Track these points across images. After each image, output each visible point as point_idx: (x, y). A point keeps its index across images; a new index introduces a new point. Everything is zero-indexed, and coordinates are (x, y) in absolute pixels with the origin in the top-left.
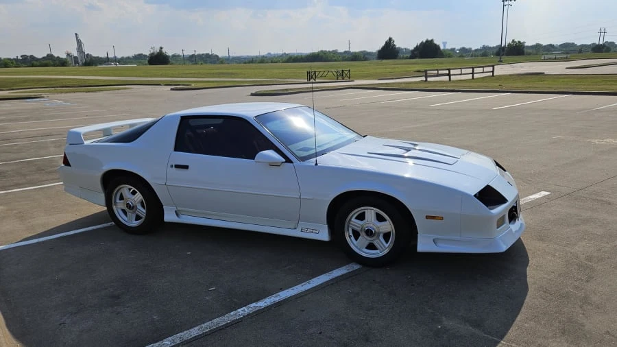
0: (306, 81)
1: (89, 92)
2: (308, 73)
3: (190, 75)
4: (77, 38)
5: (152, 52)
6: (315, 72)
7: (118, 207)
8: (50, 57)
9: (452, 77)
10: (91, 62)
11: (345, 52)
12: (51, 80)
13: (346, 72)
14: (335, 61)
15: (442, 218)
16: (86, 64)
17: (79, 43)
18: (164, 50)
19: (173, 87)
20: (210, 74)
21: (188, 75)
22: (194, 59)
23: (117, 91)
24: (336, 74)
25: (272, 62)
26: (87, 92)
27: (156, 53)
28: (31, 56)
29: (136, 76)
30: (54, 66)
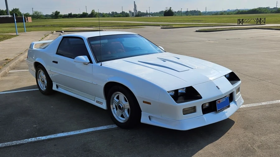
0: (237, 24)
1: (125, 29)
2: (239, 20)
3: (178, 21)
4: (134, 3)
5: (166, 10)
6: (243, 20)
8: (123, 13)
10: (139, 15)
11: (274, 8)
12: (116, 23)
13: (263, 19)
14: (266, 13)
16: (136, 16)
17: (135, 6)
18: (172, 9)
19: (162, 27)
20: (189, 20)
21: (177, 21)
22: (187, 13)
23: (137, 29)
24: (256, 21)
25: (228, 14)
26: (124, 29)
27: (168, 10)
28: (116, 12)
29: (153, 22)
30: (123, 17)
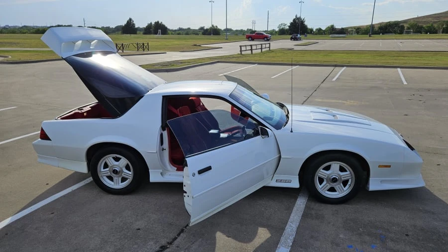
7: (103, 172)
9: (253, 51)
13: (146, 45)
15: (390, 166)
24: (137, 47)
